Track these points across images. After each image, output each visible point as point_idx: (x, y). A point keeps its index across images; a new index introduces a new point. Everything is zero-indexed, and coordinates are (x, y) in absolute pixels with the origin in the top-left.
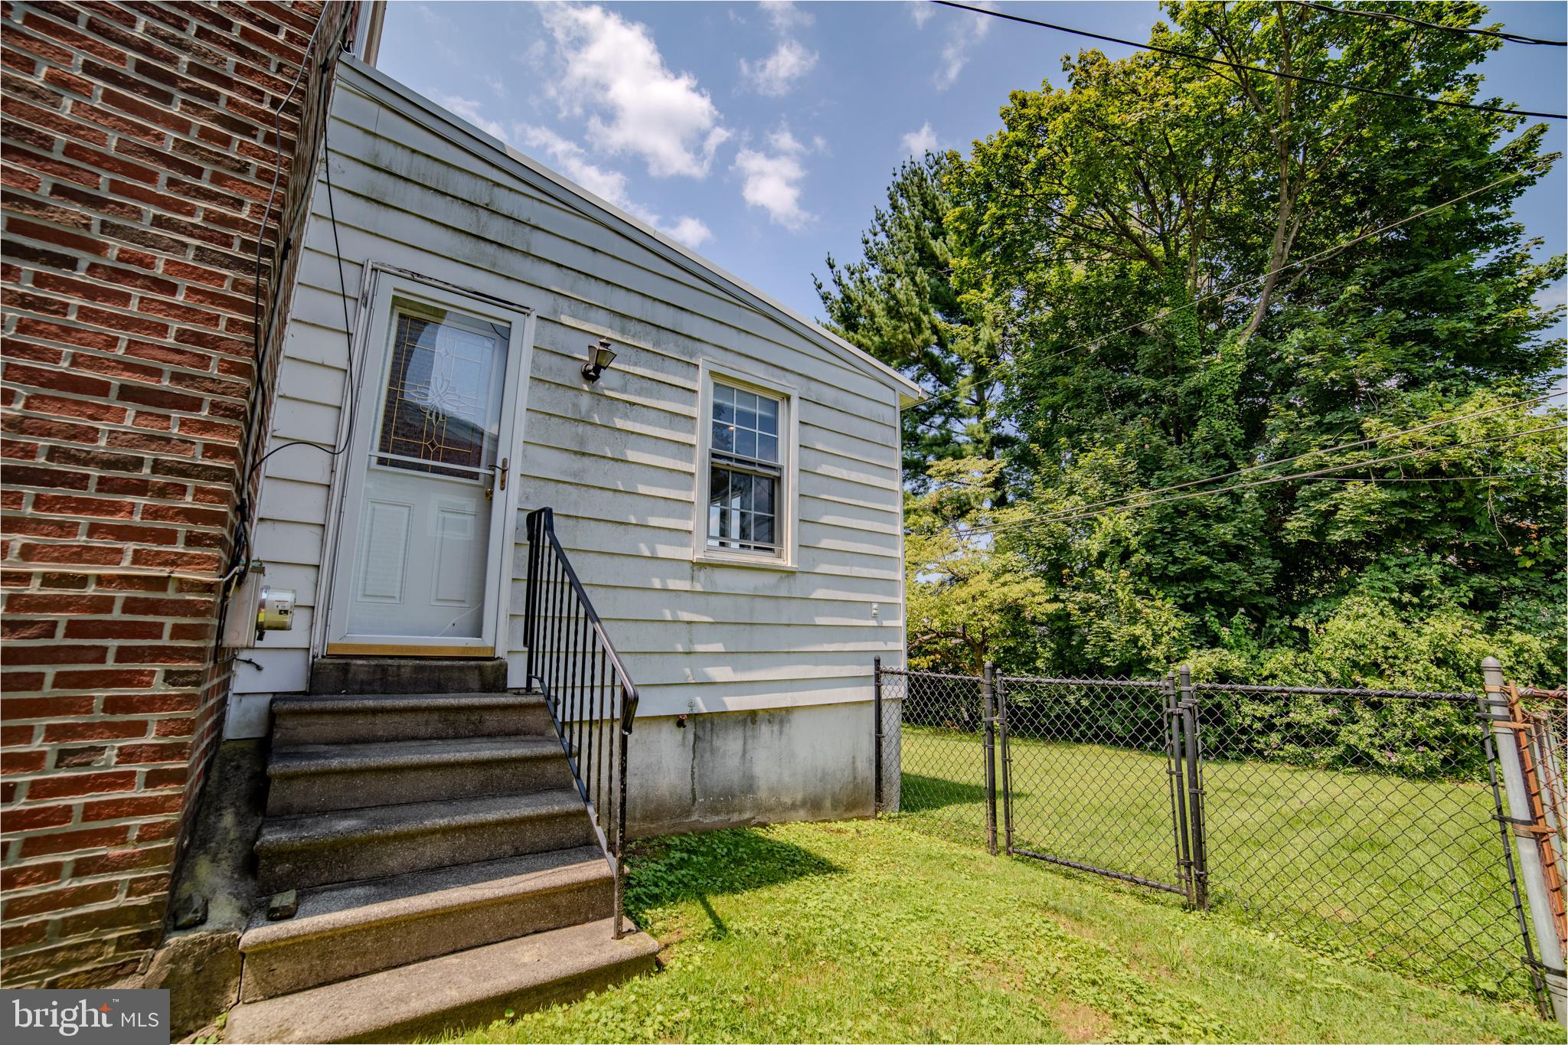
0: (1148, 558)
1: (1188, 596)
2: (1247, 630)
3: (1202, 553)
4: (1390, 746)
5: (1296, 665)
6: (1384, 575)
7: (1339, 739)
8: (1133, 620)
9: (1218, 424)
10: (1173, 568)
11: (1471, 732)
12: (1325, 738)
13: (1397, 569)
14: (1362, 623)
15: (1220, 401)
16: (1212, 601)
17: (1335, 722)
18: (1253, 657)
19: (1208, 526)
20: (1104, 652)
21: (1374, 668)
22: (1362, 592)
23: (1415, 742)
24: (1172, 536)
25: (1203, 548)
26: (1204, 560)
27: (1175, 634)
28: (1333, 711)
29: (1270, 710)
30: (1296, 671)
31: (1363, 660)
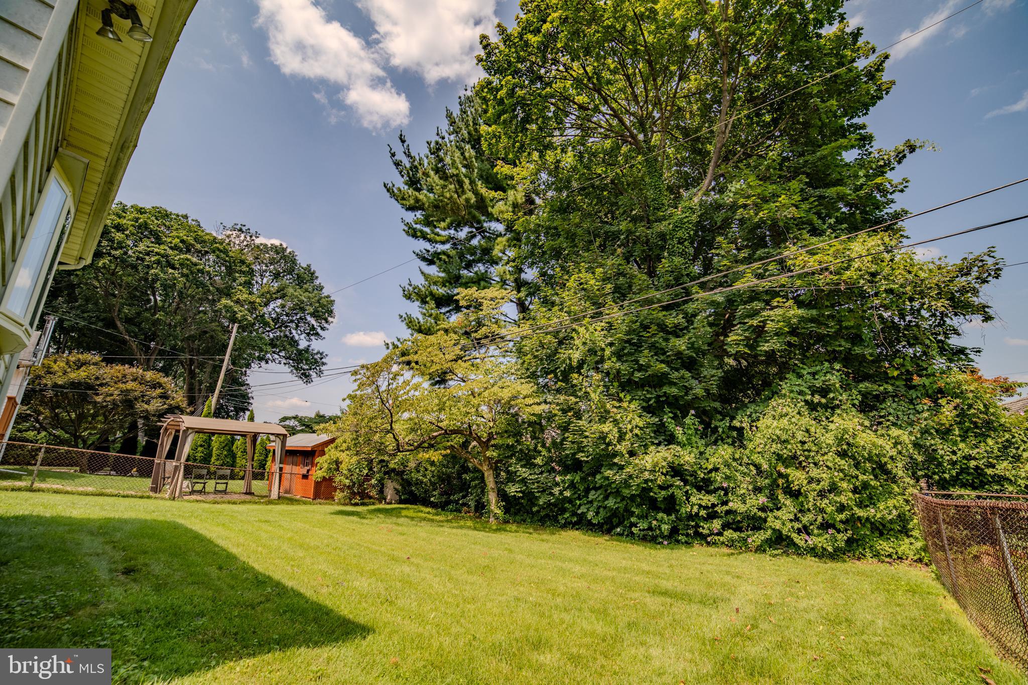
0: (618, 365)
1: (650, 399)
2: (696, 430)
3: (662, 362)
4: (805, 530)
5: (735, 460)
6: (800, 381)
7: (768, 524)
8: (603, 419)
9: (677, 260)
10: (638, 375)
11: (865, 515)
12: (757, 524)
13: (809, 377)
14: (785, 422)
15: (679, 243)
16: (670, 405)
17: (763, 509)
18: (701, 453)
19: (667, 340)
20: (581, 449)
21: (792, 460)
22: (785, 395)
23: (826, 526)
24: (638, 346)
25: (662, 358)
26: (664, 368)
27: (637, 431)
28: (762, 499)
29: (712, 499)
30: (734, 464)
31: (785, 453)
